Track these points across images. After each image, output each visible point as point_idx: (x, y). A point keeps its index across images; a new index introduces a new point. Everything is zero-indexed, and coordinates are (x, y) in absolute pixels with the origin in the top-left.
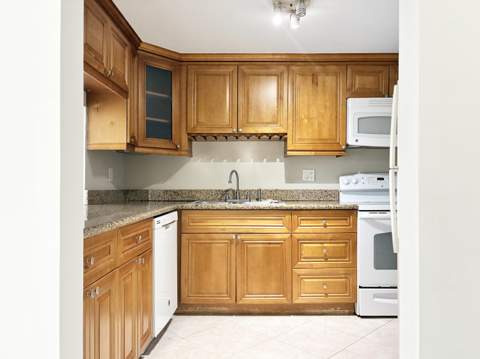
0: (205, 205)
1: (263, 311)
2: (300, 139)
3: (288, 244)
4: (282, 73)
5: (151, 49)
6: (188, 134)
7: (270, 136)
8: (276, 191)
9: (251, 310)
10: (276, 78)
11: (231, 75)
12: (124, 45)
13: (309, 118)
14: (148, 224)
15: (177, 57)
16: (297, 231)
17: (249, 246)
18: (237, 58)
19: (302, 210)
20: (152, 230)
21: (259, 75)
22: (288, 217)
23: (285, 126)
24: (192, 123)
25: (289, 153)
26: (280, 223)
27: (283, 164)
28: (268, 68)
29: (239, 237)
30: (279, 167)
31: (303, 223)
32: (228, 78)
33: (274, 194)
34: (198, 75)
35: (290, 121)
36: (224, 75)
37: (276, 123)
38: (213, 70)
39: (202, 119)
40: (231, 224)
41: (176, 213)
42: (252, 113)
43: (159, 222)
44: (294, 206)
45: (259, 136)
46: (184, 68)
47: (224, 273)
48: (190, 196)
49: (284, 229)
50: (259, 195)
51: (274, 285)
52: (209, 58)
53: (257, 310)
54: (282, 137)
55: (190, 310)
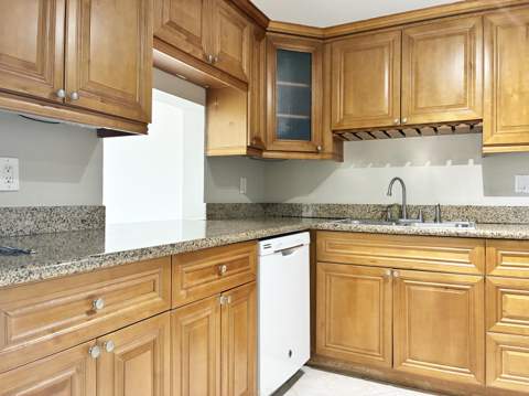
0: (355, 225)
1: (437, 387)
2: (504, 128)
3: (478, 292)
4: (472, 30)
5: (283, 28)
6: (334, 132)
7: (453, 127)
8: (467, 207)
9: (419, 383)
10: (462, 37)
11: (390, 45)
12: (241, 26)
13: (521, 94)
14: (250, 248)
15: (319, 34)
16: (494, 273)
17: (412, 288)
18: (401, 20)
19: (503, 239)
20: (257, 256)
21: (434, 38)
22: (478, 249)
23: (479, 109)
24: (338, 117)
25: (486, 150)
26: (465, 258)
27: (480, 167)
28: (449, 26)
29: (396, 274)
30: (474, 172)
31: (507, 261)
32: (386, 50)
33: (464, 213)
34: (346, 52)
35: (488, 100)
36: (382, 47)
37: (463, 105)
38: (367, 42)
39: (351, 110)
40: (386, 255)
41: (307, 234)
42: (423, 94)
43: (268, 247)
44: (488, 232)
45: (435, 128)
46: (328, 46)
47: (375, 322)
48: (338, 213)
49: (472, 268)
50: (439, 214)
51: (453, 352)
52: (360, 27)
53: (427, 384)
54: (474, 126)
55: (329, 364)
